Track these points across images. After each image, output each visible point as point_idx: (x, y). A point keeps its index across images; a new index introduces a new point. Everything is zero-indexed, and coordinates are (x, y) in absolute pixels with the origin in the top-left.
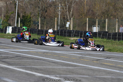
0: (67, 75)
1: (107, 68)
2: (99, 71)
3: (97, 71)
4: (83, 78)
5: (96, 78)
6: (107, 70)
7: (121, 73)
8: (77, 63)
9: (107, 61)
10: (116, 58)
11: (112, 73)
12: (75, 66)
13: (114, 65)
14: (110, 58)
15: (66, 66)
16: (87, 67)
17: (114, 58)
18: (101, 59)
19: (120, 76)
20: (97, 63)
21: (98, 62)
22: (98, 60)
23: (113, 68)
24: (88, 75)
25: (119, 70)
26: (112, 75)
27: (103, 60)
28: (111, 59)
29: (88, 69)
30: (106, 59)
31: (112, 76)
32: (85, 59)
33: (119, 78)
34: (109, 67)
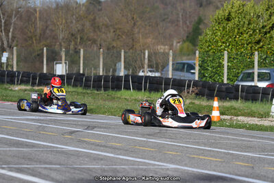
0: (21, 164)
1: (91, 149)
2: (78, 154)
3: (73, 155)
4: (50, 169)
5: (75, 169)
7: (117, 158)
8: (34, 140)
9: (88, 135)
10: (105, 128)
11: (102, 159)
12: (33, 146)
13: (103, 142)
14: (93, 128)
15: (16, 147)
16: (54, 147)
17: (101, 128)
18: (77, 131)
19: (115, 165)
20: (71, 138)
21: (73, 136)
22: (72, 133)
23: (102, 148)
24: (60, 165)
25: (112, 153)
26: (102, 162)
27: (81, 133)
28: (95, 129)
29: (57, 152)
30: (86, 129)
31: (102, 165)
32: (49, 132)
33: (116, 169)
34: (93, 147)
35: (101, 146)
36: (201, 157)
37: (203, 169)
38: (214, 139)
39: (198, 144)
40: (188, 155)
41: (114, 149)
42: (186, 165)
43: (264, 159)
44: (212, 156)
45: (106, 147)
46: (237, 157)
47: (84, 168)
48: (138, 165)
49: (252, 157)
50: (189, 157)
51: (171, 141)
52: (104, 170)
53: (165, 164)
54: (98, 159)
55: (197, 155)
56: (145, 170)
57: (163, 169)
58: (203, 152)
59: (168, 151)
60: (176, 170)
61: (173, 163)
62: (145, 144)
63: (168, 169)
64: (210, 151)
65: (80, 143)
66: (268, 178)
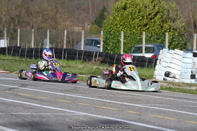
1: (24, 101)
2: (14, 105)
3: (11, 105)
5: (12, 115)
6: (24, 104)
7: (43, 108)
9: (23, 91)
10: (35, 86)
11: (32, 108)
13: (33, 96)
14: (26, 86)
17: (32, 85)
18: (15, 88)
19: (41, 113)
20: (10, 93)
22: (10, 89)
24: (1, 112)
25: (39, 104)
26: (32, 110)
27: (17, 90)
28: (28, 87)
30: (21, 87)
31: (32, 112)
33: (42, 115)
34: (26, 99)
35: (32, 99)
36: (103, 107)
37: (104, 116)
38: (113, 94)
39: (101, 97)
40: (94, 106)
41: (41, 101)
42: (92, 113)
43: (149, 109)
44: (111, 107)
45: (35, 99)
46: (130, 108)
47: (18, 115)
48: (58, 113)
49: (140, 108)
50: (95, 107)
51: (82, 96)
52: (33, 116)
53: (77, 112)
54: (29, 108)
55: (100, 105)
56: (63, 116)
57: (75, 116)
58: (105, 104)
59: (80, 102)
60: (85, 116)
61: (83, 111)
62: (64, 98)
63: (79, 116)
64: (110, 102)
65: (17, 96)
66: (151, 122)
